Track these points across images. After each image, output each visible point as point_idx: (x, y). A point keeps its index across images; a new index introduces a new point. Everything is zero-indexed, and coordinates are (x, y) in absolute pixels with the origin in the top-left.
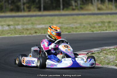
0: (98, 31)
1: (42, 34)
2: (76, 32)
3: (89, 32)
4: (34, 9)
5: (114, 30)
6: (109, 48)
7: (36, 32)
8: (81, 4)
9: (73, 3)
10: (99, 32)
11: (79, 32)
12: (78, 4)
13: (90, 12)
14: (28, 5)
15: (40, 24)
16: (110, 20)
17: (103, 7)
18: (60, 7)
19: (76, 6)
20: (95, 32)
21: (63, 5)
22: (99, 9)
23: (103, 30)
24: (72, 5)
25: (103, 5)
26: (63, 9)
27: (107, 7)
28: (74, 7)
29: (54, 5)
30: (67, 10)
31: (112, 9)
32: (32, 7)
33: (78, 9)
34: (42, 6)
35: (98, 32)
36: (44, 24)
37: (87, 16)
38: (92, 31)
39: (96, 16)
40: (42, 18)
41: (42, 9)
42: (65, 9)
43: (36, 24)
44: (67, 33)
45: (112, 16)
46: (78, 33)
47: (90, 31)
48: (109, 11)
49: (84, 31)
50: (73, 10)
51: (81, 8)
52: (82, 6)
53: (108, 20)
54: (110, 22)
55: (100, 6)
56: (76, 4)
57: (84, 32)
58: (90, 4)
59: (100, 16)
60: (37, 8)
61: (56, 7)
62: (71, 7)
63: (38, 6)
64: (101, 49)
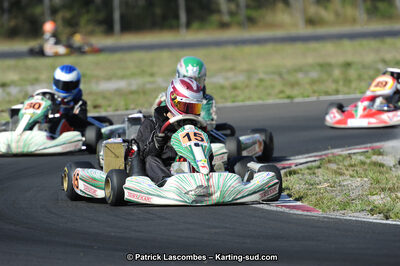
0: (308, 96)
1: (117, 110)
2: (233, 102)
3: (278, 101)
4: (90, 27)
7: (96, 107)
8: (248, 7)
9: (224, 5)
10: (314, 98)
11: (243, 101)
12: (238, 5)
13: (279, 33)
14: (68, 14)
15: (109, 78)
16: (349, 58)
17: (326, 14)
18: (177, 17)
19: (232, 14)
20: (299, 100)
21: (189, 11)
22: (311, 22)
23: (327, 93)
24: (218, 11)
25: (326, 8)
26: (188, 25)
27: (337, 14)
28: (226, 18)
29: (158, 11)
30: (201, 28)
31: (354, 21)
32: (83, 20)
33: (241, 25)
34: (117, 16)
35: (307, 99)
36: (123, 78)
37: (269, 47)
38: (289, 97)
39: (300, 47)
40: (117, 56)
41: (117, 26)
42: (195, 25)
43: (98, 79)
45: (356, 43)
46: (241, 104)
47: (281, 95)
48: (346, 29)
49: (260, 98)
50: (224, 26)
51: (251, 21)
52: (254, 14)
53: (341, 59)
54: (348, 65)
55: (313, 10)
56: (233, 7)
57: (260, 102)
58: (280, 6)
59: (314, 45)
60: (100, 23)
61: (165, 19)
62: (215, 18)
63: (102, 16)
64: (320, 156)
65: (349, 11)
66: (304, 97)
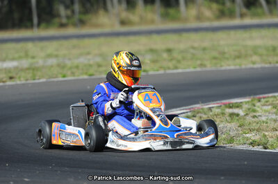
0: (158, 70)
1: (27, 80)
5: (195, 68)
6: (206, 107)
7: (11, 78)
8: (80, 13)
9: (62, 11)
10: (161, 72)
12: (73, 12)
13: (107, 30)
16: (171, 46)
18: (31, 20)
19: (68, 17)
20: (151, 73)
21: (39, 17)
22: (123, 23)
23: (169, 68)
24: (59, 16)
26: (39, 25)
28: (64, 21)
33: (75, 25)
36: (13, 59)
39: (123, 39)
42: (43, 25)
44: (85, 77)
50: (62, 25)
51: (82, 23)
52: (84, 17)
54: (169, 51)
55: (124, 15)
56: (69, 12)
58: (101, 12)
59: (132, 38)
61: (23, 21)
62: (56, 20)
64: (190, 109)
65: (150, 16)
66: (155, 71)
